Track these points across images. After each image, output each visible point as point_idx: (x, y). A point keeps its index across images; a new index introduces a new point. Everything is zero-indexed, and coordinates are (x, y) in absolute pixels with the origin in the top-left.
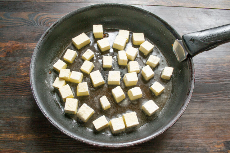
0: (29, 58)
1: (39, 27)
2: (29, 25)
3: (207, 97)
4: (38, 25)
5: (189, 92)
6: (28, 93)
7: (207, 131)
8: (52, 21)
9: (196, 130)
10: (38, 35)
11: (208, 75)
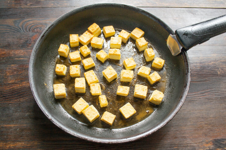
0: (15, 65)
1: (25, 33)
2: (14, 32)
3: (194, 97)
4: (24, 31)
5: (186, 85)
6: (16, 100)
7: (195, 130)
8: (38, 26)
9: (184, 130)
10: (24, 41)
11: (195, 75)
